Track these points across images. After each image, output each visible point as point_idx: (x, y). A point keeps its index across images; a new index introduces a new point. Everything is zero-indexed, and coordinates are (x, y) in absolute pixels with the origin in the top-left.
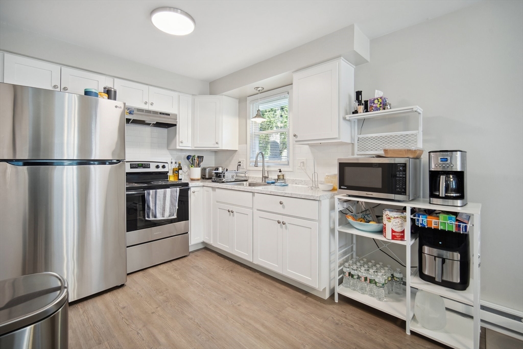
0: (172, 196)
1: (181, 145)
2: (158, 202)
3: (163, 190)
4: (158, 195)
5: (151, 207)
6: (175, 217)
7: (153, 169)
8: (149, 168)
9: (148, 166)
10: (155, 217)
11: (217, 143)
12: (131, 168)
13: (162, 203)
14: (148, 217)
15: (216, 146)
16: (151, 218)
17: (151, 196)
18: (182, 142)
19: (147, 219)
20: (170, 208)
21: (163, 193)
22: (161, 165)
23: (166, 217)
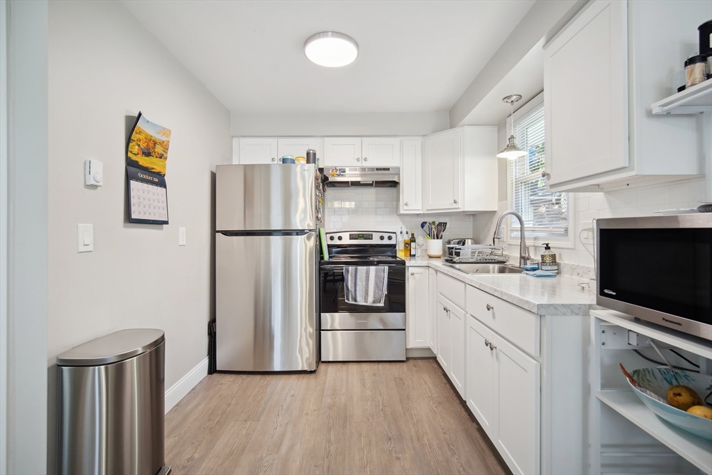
0: (377, 276)
1: (405, 208)
2: (358, 282)
3: (365, 267)
4: (358, 273)
5: (350, 288)
6: (382, 304)
7: (376, 241)
8: (372, 239)
9: (370, 237)
10: (356, 301)
11: (455, 202)
12: (351, 239)
13: (364, 284)
14: (348, 299)
15: (455, 206)
16: (351, 302)
17: (350, 274)
18: (406, 205)
19: (346, 301)
20: (375, 292)
21: (365, 271)
22: (386, 236)
23: (370, 302)
